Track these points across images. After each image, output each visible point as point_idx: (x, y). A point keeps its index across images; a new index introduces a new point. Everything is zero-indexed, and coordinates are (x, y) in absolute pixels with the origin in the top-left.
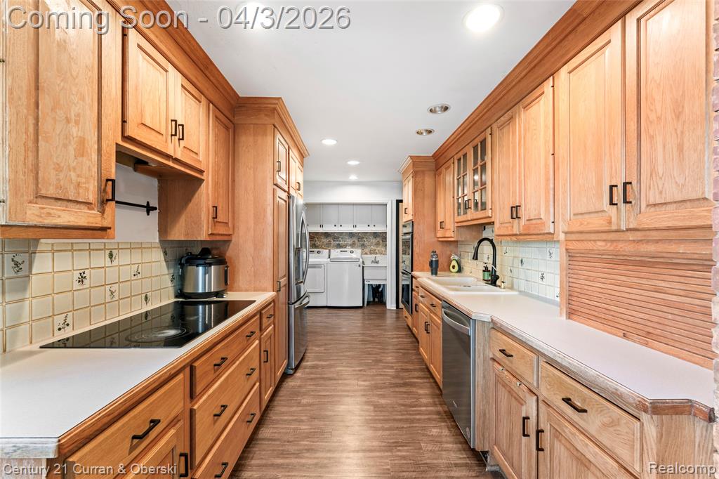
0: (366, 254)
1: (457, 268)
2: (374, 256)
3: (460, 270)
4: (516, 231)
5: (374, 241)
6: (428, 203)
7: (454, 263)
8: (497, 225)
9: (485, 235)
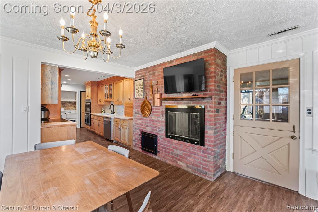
0: (66, 109)
1: (103, 112)
2: (70, 110)
3: (104, 113)
4: (118, 103)
5: (69, 105)
6: (95, 95)
7: (103, 111)
8: (114, 102)
9: (111, 103)
